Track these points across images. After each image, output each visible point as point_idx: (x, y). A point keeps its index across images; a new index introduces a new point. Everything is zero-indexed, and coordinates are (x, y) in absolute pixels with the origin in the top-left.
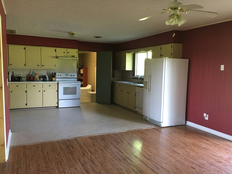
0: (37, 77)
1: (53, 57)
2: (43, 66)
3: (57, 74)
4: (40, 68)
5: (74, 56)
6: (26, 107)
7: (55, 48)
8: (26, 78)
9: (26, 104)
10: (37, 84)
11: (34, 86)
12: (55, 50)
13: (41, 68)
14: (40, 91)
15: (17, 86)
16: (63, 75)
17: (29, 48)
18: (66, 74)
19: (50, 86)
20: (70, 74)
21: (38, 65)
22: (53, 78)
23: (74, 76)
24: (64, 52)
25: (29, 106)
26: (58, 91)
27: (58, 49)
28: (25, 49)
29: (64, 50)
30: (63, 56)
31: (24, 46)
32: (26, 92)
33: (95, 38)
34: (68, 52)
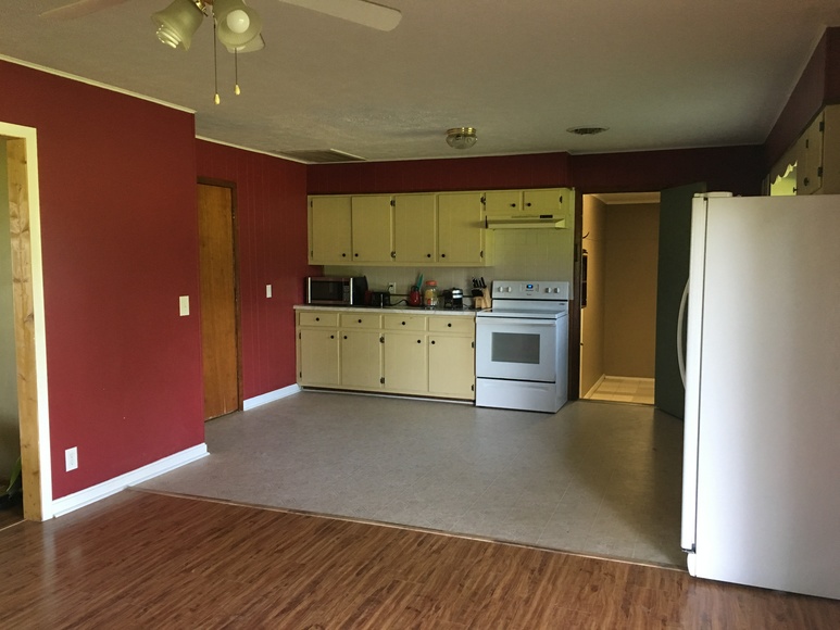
0: (430, 293)
1: (476, 225)
2: (443, 256)
3: (496, 284)
4: (434, 262)
5: (551, 216)
6: (380, 388)
7: (481, 194)
8: (405, 298)
9: (383, 381)
10: (411, 316)
11: (404, 323)
12: (483, 200)
13: (438, 265)
14: (419, 342)
15: (360, 321)
16: (517, 289)
17: (407, 201)
18: (530, 283)
19: (450, 325)
20: (543, 285)
21: (429, 256)
22: (477, 298)
23: (555, 291)
24: (514, 205)
25: (389, 387)
26: (474, 345)
27: (494, 196)
28: (393, 203)
29: (516, 196)
30: (509, 218)
31: (390, 197)
32: (382, 340)
33: (574, 134)
34: (527, 202)
